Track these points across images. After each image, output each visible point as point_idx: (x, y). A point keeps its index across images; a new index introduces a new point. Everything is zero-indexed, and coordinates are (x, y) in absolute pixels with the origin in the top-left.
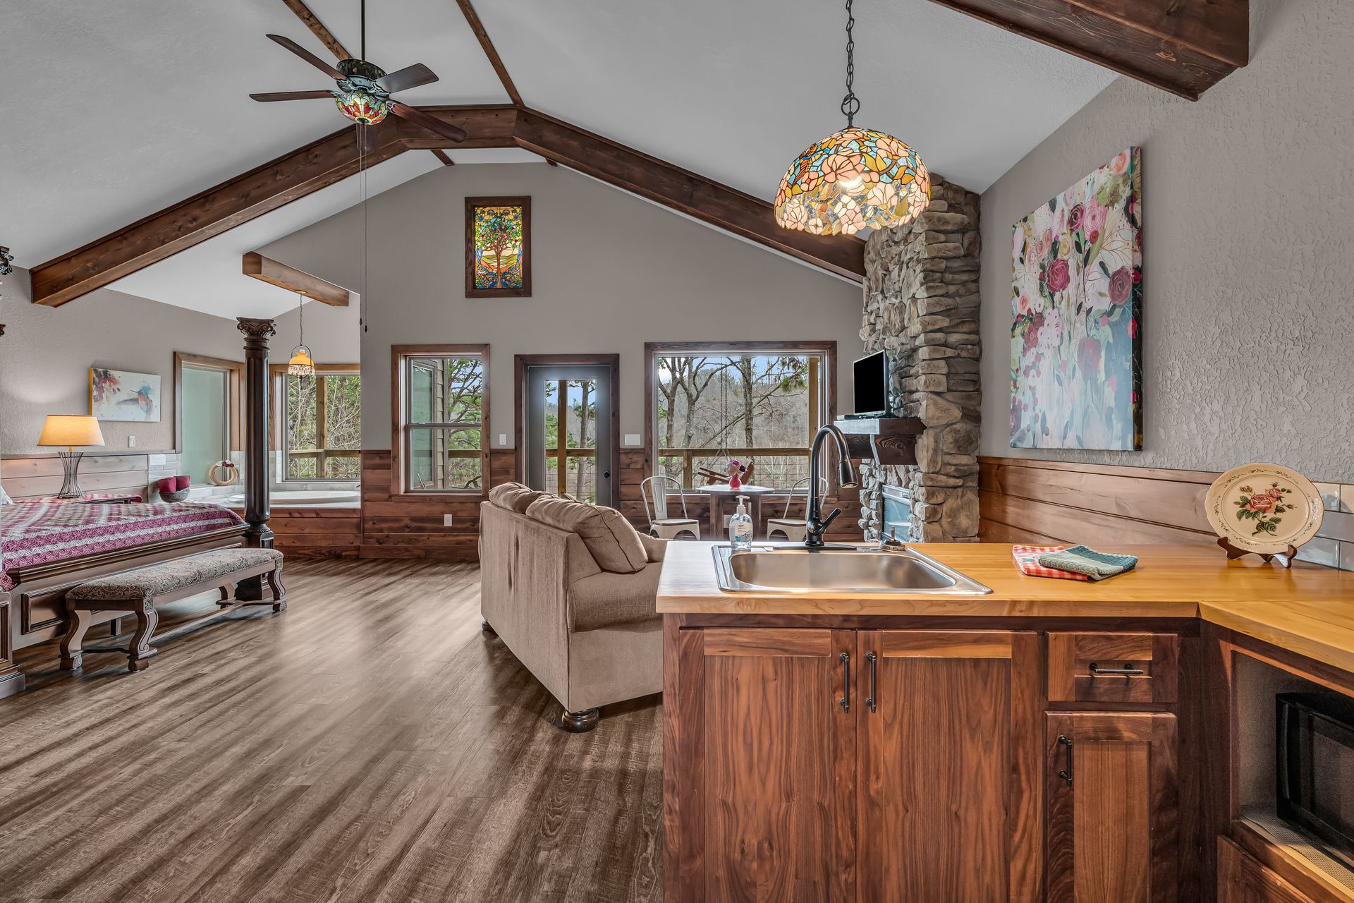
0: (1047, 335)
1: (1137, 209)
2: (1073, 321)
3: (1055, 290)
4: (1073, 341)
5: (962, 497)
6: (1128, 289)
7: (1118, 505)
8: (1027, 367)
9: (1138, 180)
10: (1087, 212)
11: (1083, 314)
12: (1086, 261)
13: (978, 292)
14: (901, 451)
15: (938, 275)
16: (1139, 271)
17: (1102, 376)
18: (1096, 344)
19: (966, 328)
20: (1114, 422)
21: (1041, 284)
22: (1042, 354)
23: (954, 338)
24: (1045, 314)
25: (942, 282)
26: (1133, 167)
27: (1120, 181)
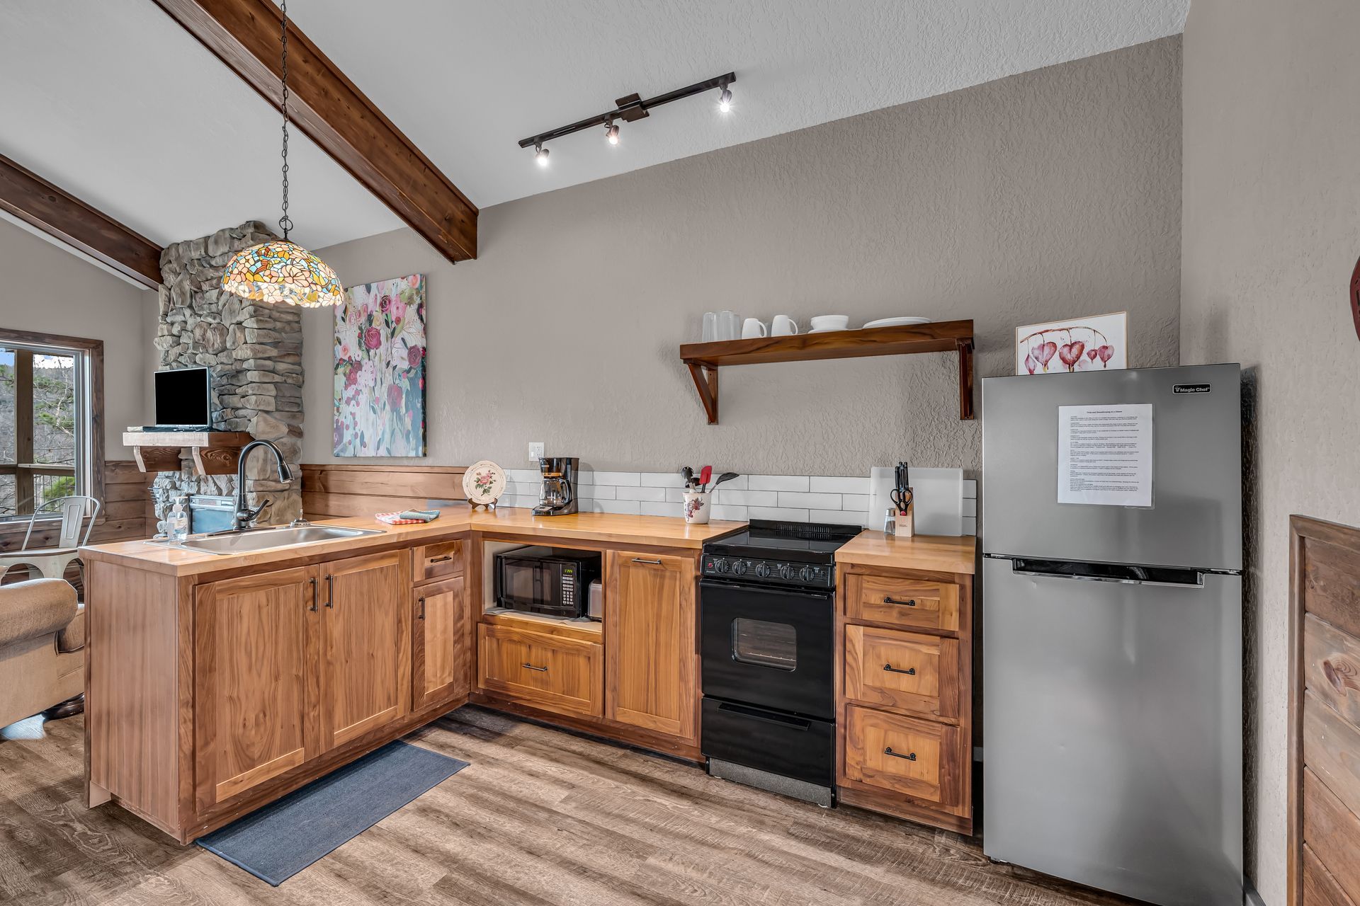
0: (364, 378)
1: (424, 313)
2: (383, 372)
3: (370, 348)
4: (384, 385)
5: (288, 498)
6: (419, 359)
7: (413, 491)
8: (348, 398)
9: (424, 295)
10: (393, 303)
11: (390, 369)
12: (393, 334)
13: (301, 331)
14: (227, 462)
15: (267, 311)
16: (424, 349)
17: (403, 410)
18: (399, 389)
19: (290, 359)
20: (411, 439)
21: (359, 341)
22: (361, 390)
23: (281, 367)
24: (363, 363)
25: (270, 317)
26: (421, 287)
27: (414, 292)
